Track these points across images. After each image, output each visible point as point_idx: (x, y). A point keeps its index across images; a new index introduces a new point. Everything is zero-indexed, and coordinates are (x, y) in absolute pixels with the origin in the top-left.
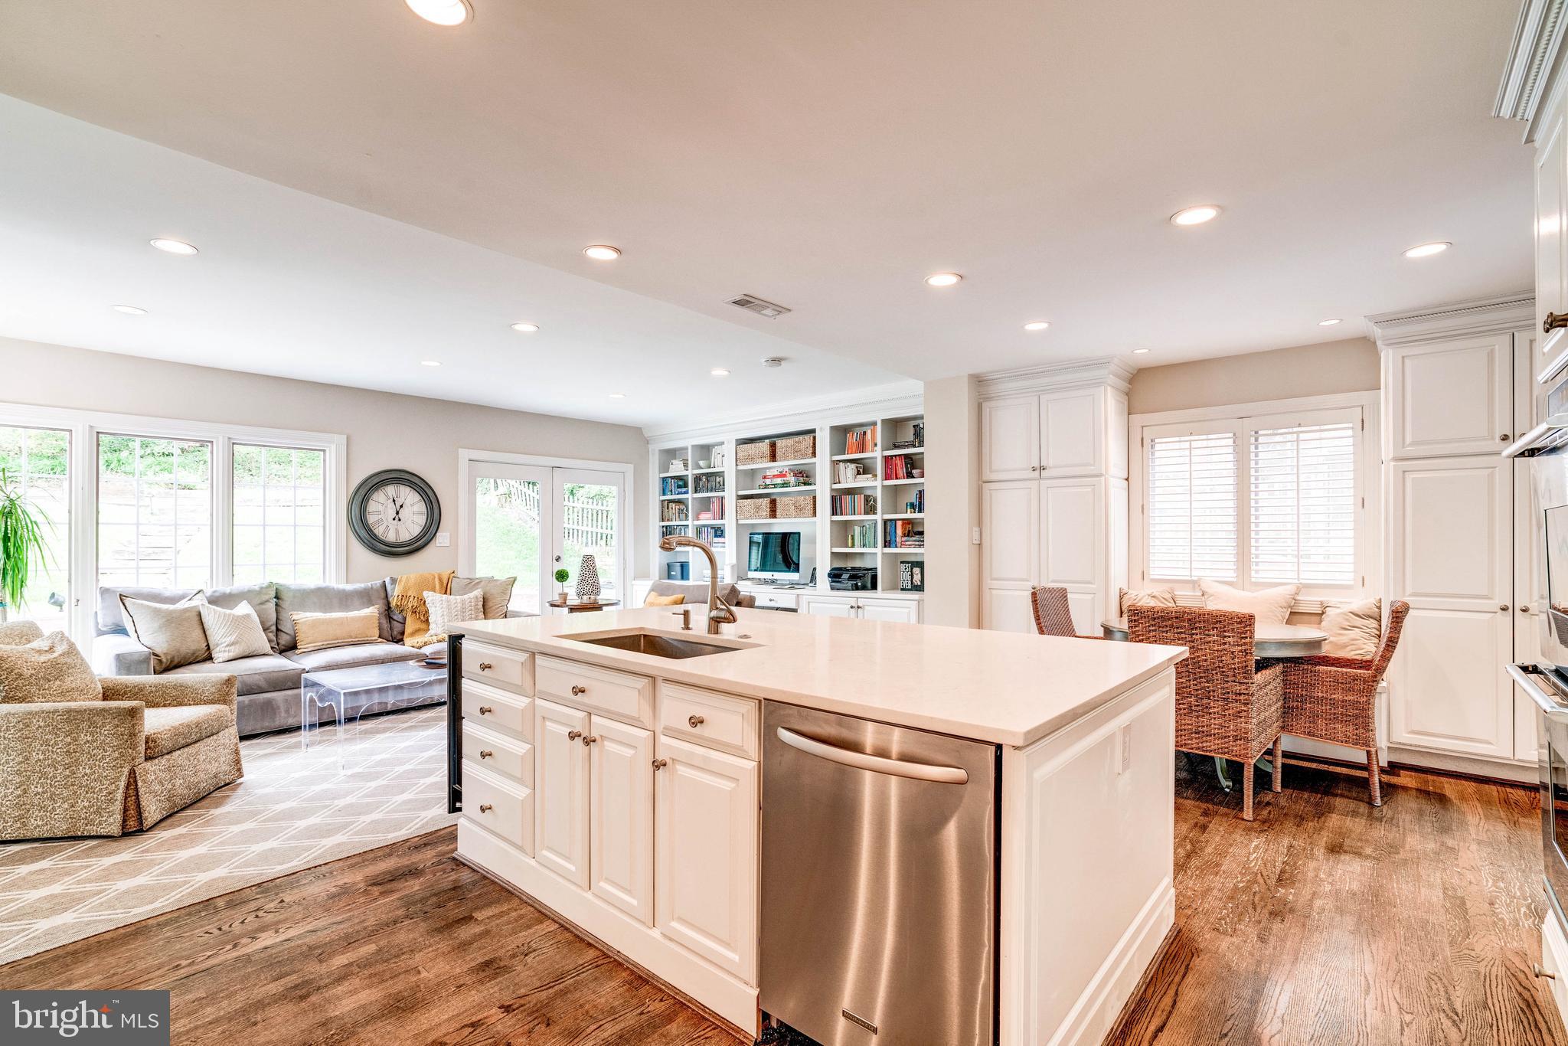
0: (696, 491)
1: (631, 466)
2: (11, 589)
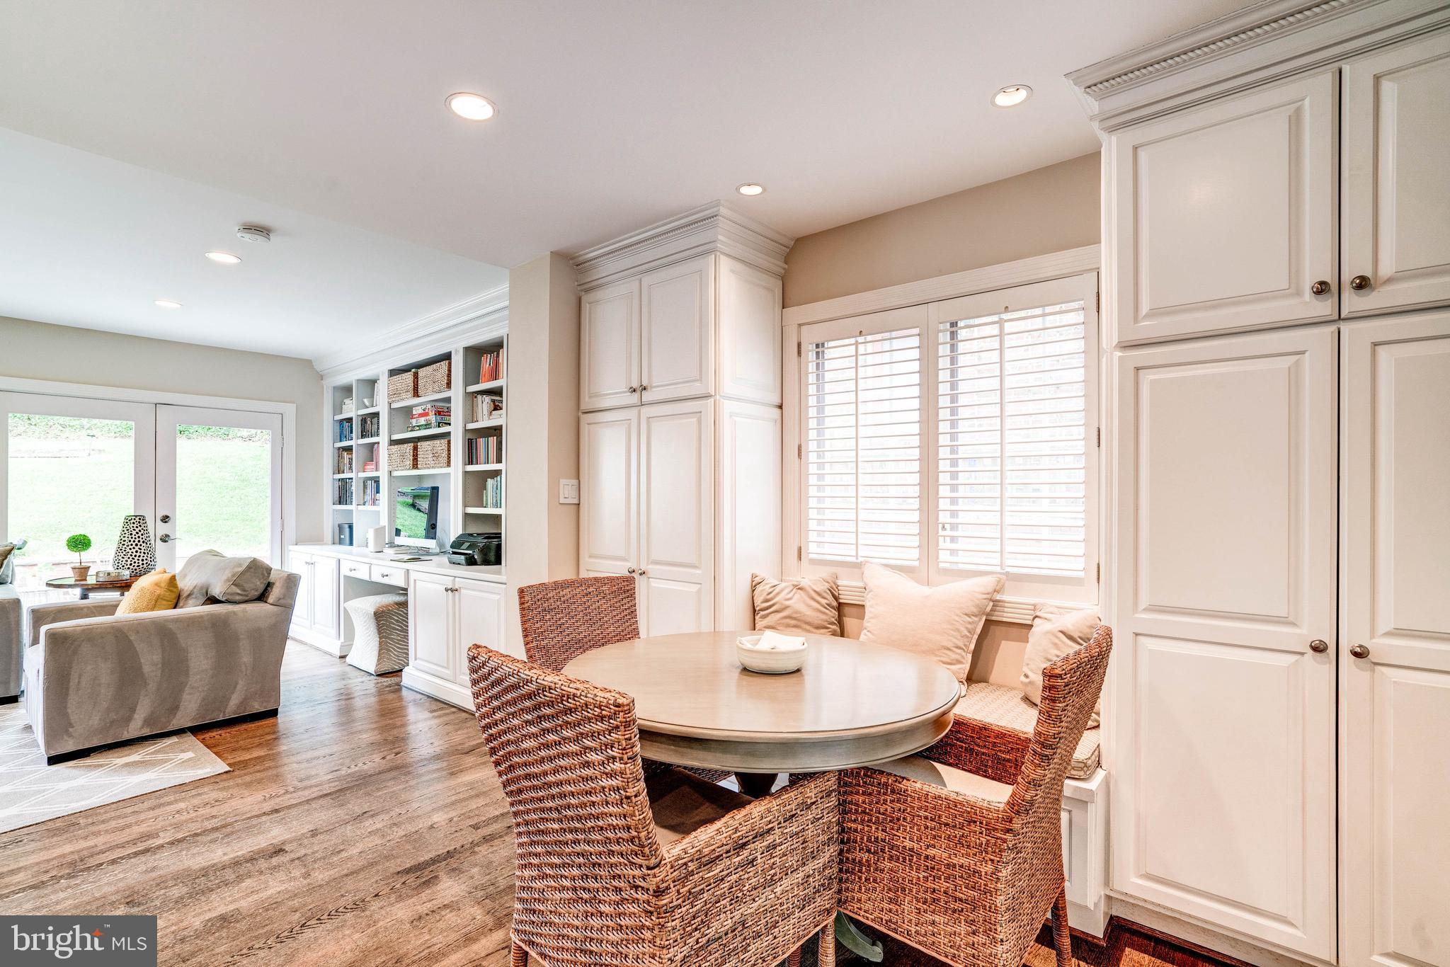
0: (363, 436)
1: (292, 407)
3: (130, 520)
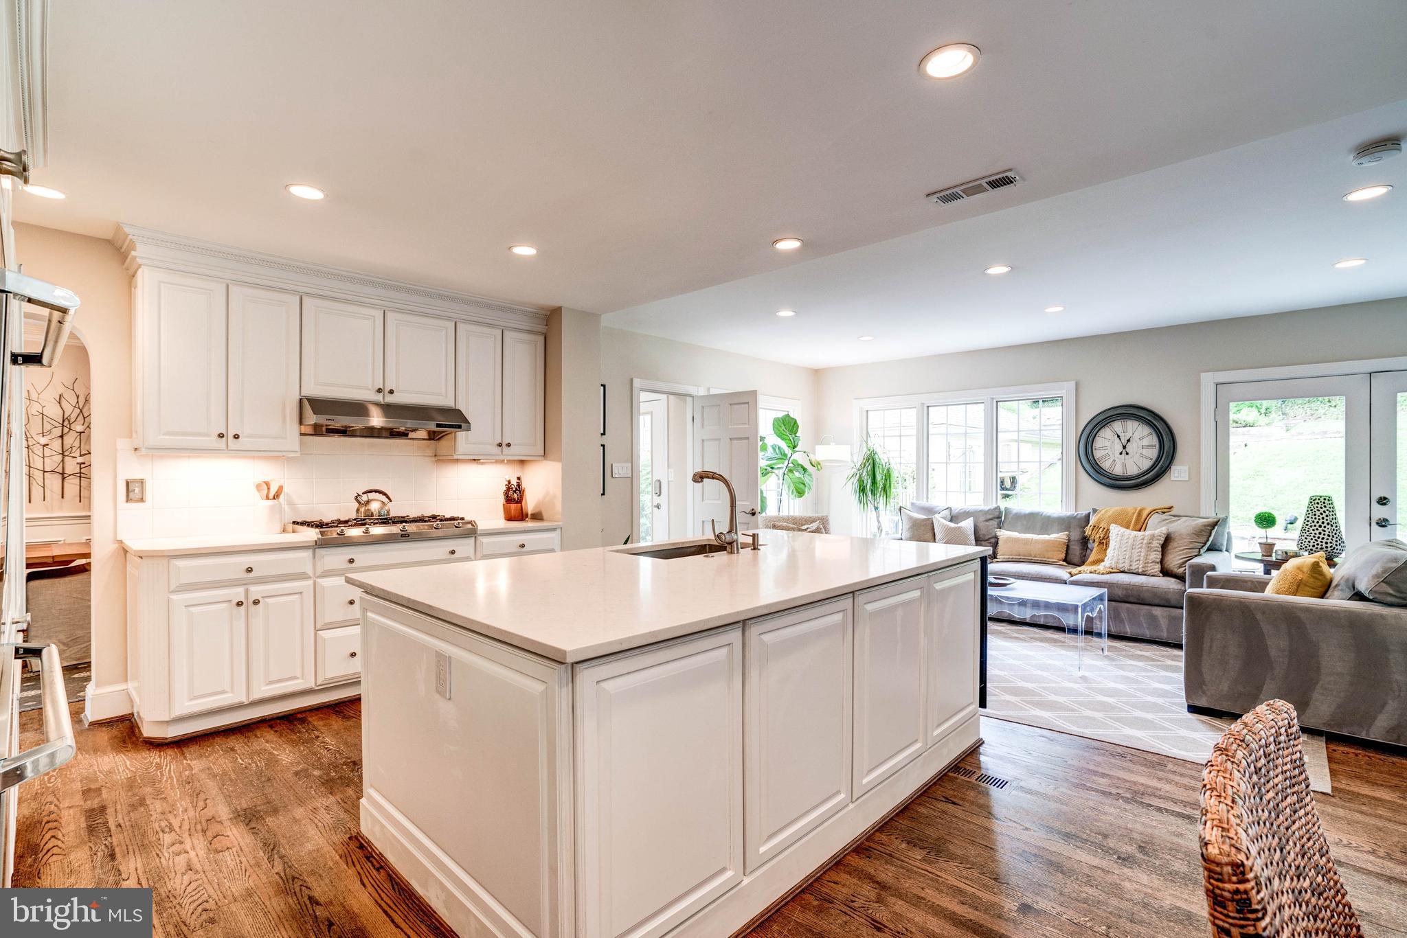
2: (881, 500)
3: (1313, 500)
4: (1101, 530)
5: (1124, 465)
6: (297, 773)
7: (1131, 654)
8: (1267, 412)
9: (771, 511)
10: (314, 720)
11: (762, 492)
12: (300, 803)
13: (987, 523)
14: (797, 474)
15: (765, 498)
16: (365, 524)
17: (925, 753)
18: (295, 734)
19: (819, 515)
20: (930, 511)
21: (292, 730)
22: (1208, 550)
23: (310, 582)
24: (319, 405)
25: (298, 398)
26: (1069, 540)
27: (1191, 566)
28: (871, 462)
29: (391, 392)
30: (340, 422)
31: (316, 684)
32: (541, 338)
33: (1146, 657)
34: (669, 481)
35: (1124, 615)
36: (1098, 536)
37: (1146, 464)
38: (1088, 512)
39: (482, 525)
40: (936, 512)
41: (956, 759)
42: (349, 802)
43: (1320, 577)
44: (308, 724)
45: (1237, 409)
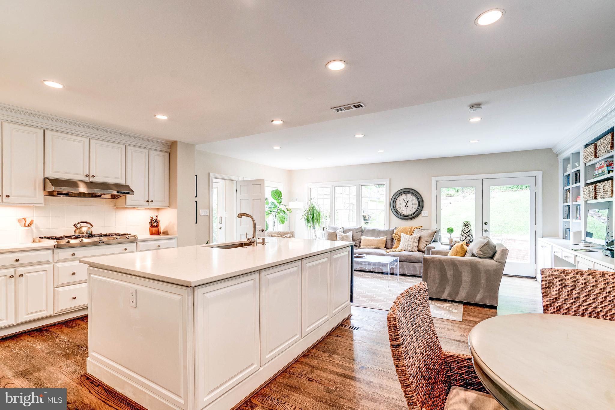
0: (574, 183)
1: (541, 173)
2: (316, 225)
3: (464, 223)
4: (398, 235)
5: (406, 211)
6: (48, 353)
7: (407, 281)
8: (458, 191)
9: (270, 229)
10: (53, 330)
11: (266, 222)
12: (52, 365)
13: (357, 233)
14: (281, 214)
15: (268, 224)
16: (80, 238)
17: (330, 320)
18: (44, 336)
19: (291, 231)
20: (335, 229)
21: (42, 335)
22: (433, 242)
23: (51, 265)
24: (55, 182)
25: (43, 178)
26: (387, 239)
27: (427, 248)
28: (312, 209)
29: (93, 176)
30: (65, 190)
31: (54, 313)
32: (168, 154)
33: (412, 281)
34: (225, 217)
35: (405, 267)
36: (397, 237)
37: (414, 211)
38: (393, 229)
39: (140, 237)
40: (337, 230)
41: (342, 321)
42: (78, 362)
43: (463, 250)
44: (50, 332)
45: (448, 189)
